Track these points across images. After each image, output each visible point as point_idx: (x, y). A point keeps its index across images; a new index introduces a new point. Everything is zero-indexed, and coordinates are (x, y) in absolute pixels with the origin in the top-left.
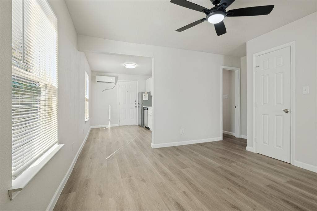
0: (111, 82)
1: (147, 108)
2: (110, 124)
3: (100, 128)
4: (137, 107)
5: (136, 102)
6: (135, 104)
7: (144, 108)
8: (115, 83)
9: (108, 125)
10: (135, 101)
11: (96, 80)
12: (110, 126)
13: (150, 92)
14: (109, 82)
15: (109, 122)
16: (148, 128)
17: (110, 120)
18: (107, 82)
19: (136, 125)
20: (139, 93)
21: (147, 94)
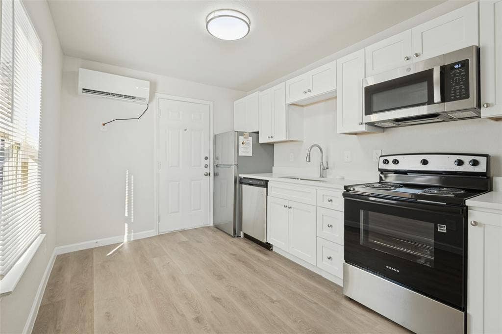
0: (133, 98)
1: (267, 181)
2: (129, 232)
3: (92, 249)
4: (212, 174)
5: (207, 162)
6: (206, 166)
7: (241, 179)
8: (147, 100)
9: (124, 234)
10: (206, 158)
11: (80, 82)
12: (129, 237)
13: (258, 133)
14: (129, 97)
15: (126, 225)
16: (268, 246)
17: (127, 220)
18: (121, 96)
19: (208, 227)
20: (215, 136)
21: (250, 139)
